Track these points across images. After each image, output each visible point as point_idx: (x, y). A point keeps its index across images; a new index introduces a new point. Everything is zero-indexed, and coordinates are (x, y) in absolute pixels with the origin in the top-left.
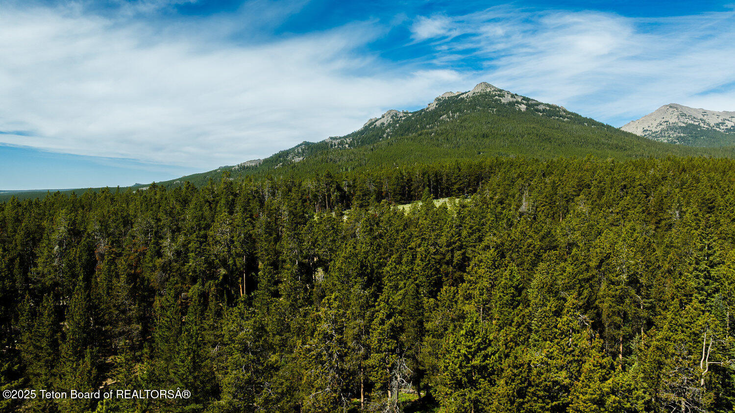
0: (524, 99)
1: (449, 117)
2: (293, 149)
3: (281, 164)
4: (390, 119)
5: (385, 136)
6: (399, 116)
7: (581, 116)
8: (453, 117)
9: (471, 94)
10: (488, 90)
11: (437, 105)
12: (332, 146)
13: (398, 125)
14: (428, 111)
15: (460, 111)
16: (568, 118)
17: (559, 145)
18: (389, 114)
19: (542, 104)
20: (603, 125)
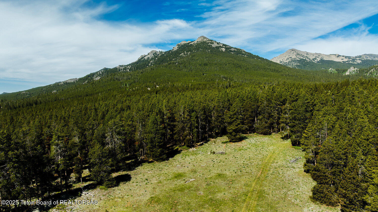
0: (224, 45)
1: (185, 54)
2: (97, 72)
3: (87, 81)
4: (152, 55)
5: (150, 64)
6: (157, 54)
7: (252, 54)
8: (187, 54)
9: (196, 42)
10: (205, 40)
11: (178, 48)
12: (119, 70)
13: (157, 59)
14: (173, 51)
15: (190, 51)
16: (246, 55)
17: (246, 70)
18: (152, 52)
19: (233, 48)
20: (264, 59)
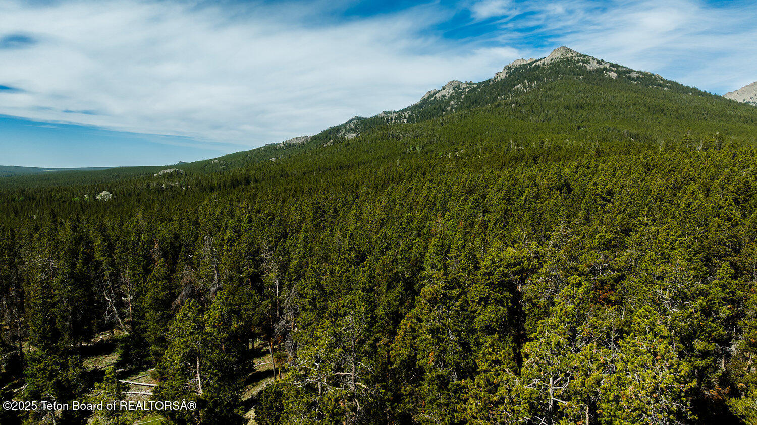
0: (612, 65)
1: (525, 87)
2: (344, 125)
3: (331, 141)
4: (451, 91)
5: (449, 109)
6: (462, 87)
7: (682, 85)
8: (530, 86)
9: (548, 61)
10: (569, 55)
11: (506, 74)
12: (388, 120)
13: (463, 97)
14: (496, 80)
15: (538, 79)
16: (667, 87)
18: (451, 85)
19: (634, 71)
